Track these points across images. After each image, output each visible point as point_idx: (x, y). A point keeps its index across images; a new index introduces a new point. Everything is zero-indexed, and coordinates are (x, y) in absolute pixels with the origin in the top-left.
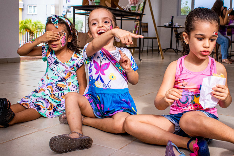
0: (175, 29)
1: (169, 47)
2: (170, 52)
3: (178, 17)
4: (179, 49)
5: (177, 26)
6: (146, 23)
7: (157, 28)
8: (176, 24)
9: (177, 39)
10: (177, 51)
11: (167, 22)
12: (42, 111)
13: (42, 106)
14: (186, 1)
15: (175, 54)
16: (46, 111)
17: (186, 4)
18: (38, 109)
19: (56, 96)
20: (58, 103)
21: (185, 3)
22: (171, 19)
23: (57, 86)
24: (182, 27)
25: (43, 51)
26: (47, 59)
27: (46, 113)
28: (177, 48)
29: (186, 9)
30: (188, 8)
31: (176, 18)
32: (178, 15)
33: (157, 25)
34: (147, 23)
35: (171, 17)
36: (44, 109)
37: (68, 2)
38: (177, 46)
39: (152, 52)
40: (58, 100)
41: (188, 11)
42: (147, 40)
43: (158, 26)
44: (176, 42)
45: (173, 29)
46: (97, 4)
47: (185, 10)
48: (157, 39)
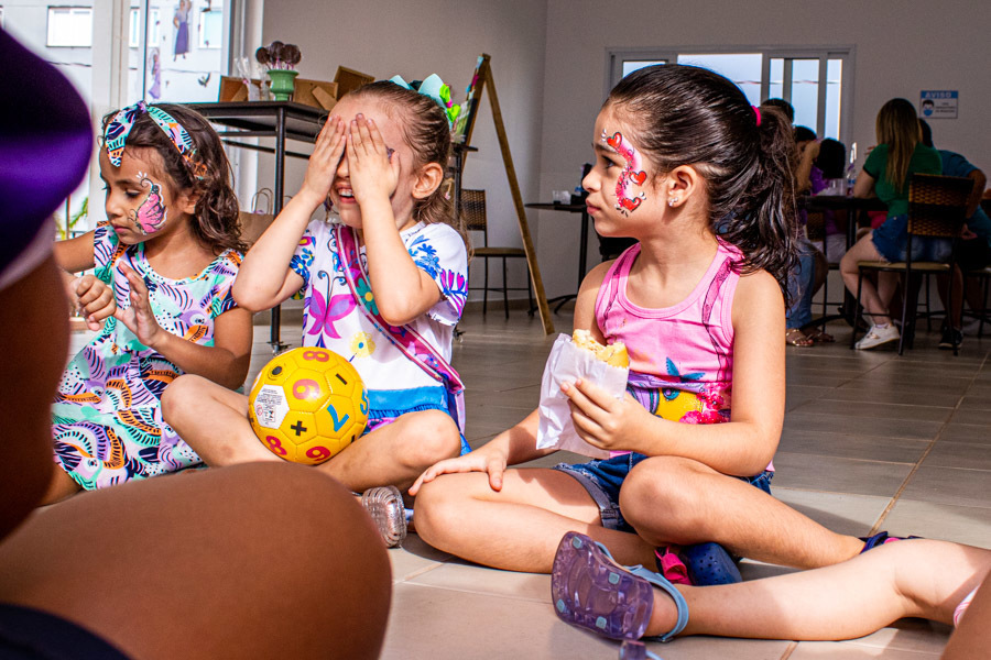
6: (477, 191)
7: (527, 211)
11: (564, 190)
12: (84, 470)
13: (81, 450)
16: (97, 473)
18: (65, 459)
19: (144, 417)
20: (149, 445)
23: (148, 379)
25: (100, 242)
26: (110, 277)
27: (101, 481)
33: (524, 201)
34: (482, 193)
35: (582, 169)
36: (92, 463)
39: (504, 313)
40: (152, 432)
42: (483, 259)
43: (529, 205)
46: (282, 98)
48: (525, 256)
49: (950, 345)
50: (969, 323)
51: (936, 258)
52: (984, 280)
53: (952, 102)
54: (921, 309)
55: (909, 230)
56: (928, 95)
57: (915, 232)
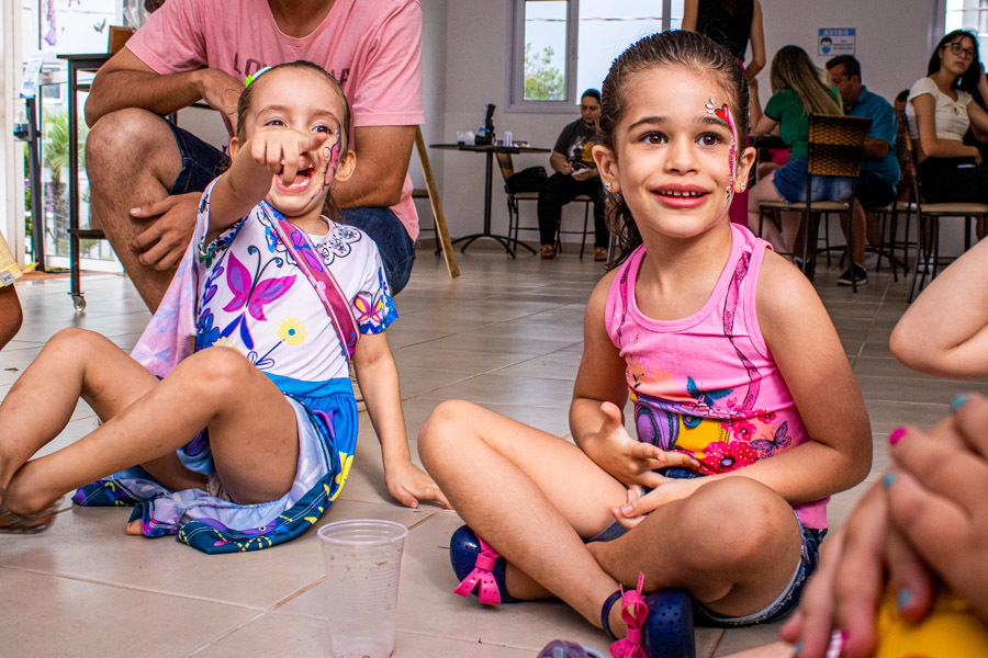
0: (503, 156)
1: (482, 232)
2: (485, 248)
3: (513, 106)
4: (519, 239)
5: (508, 143)
7: (429, 151)
8: (506, 136)
9: (513, 198)
10: (512, 243)
11: (468, 130)
14: (546, 50)
15: (504, 256)
17: (548, 62)
21: (543, 55)
22: (484, 117)
24: (528, 146)
28: (513, 231)
29: (545, 80)
30: (553, 78)
31: (505, 113)
32: (512, 102)
33: (427, 142)
35: (486, 109)
37: (44, 43)
38: (514, 226)
41: (553, 90)
43: (433, 146)
44: (507, 207)
45: (494, 155)
47: (540, 85)
48: (427, 197)
49: (850, 283)
50: (868, 257)
51: (836, 199)
52: (882, 215)
53: (850, 39)
54: (821, 244)
55: (810, 170)
56: (826, 32)
57: (815, 172)
